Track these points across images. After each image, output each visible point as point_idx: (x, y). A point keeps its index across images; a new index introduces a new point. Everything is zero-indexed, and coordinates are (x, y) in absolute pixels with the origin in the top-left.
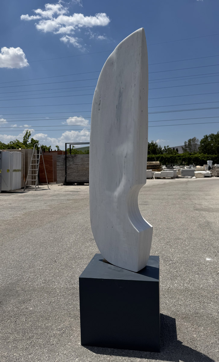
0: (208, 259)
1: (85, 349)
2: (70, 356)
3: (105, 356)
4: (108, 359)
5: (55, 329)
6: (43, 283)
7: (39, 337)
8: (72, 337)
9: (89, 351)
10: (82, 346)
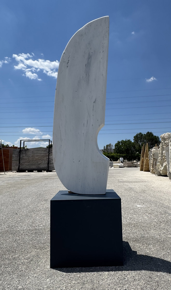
0: (138, 206)
1: (54, 271)
2: (41, 277)
3: (75, 274)
5: (23, 258)
7: (7, 266)
8: (40, 263)
9: (59, 272)
10: (51, 269)
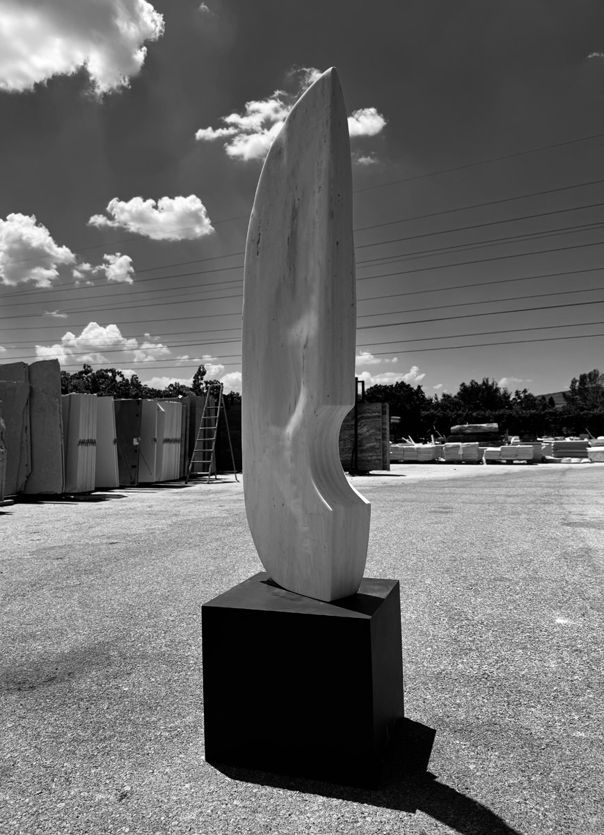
0: (559, 621)
1: (211, 769)
2: (175, 777)
3: (250, 784)
4: (254, 791)
5: (162, 728)
6: (165, 645)
7: (124, 739)
8: (191, 744)
9: (218, 772)
10: (207, 763)
